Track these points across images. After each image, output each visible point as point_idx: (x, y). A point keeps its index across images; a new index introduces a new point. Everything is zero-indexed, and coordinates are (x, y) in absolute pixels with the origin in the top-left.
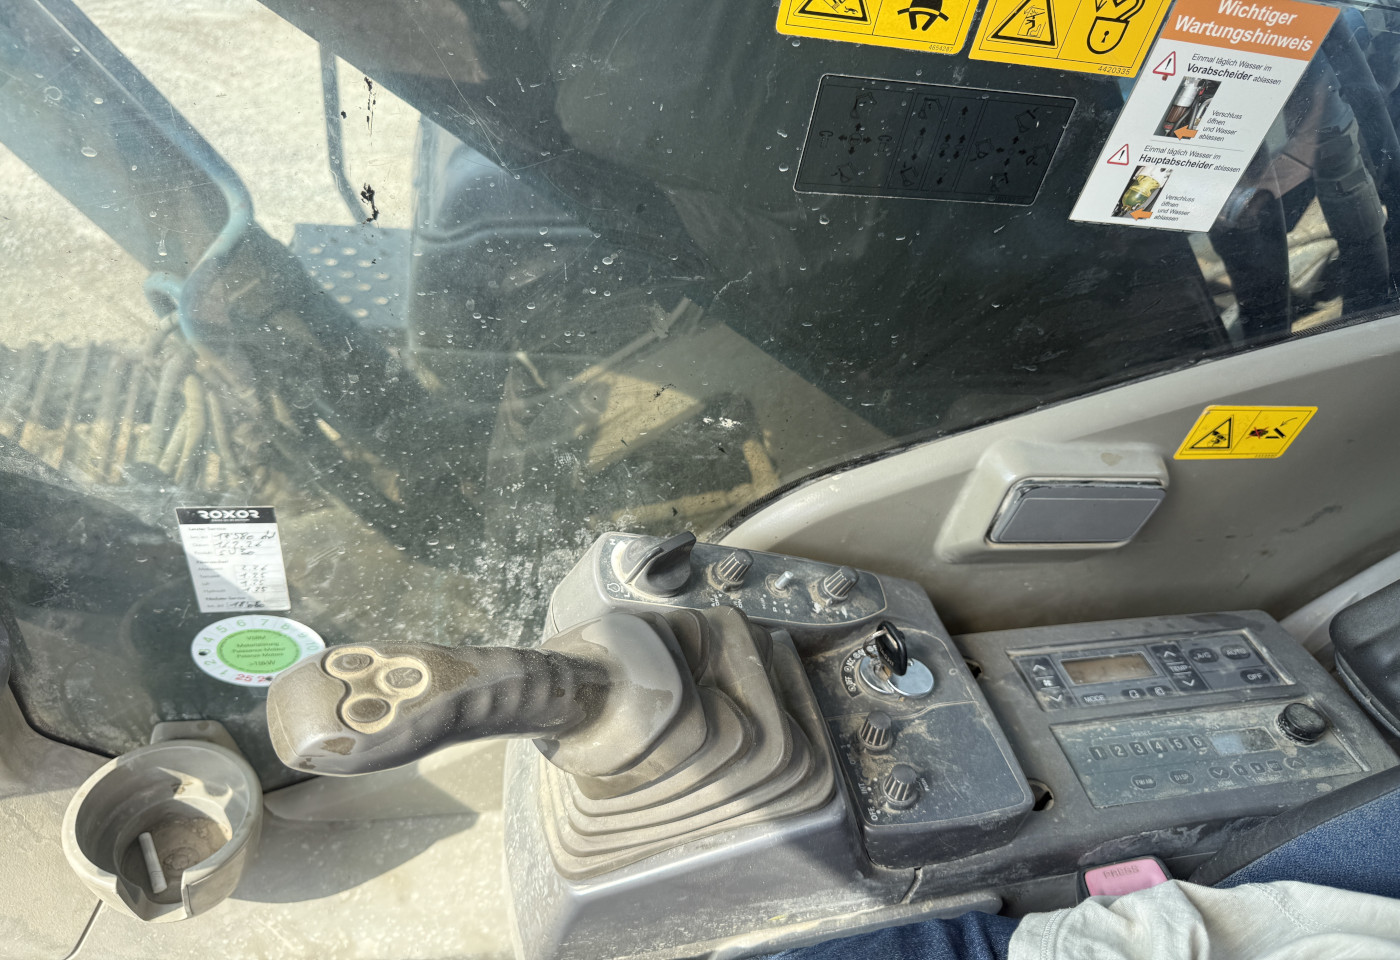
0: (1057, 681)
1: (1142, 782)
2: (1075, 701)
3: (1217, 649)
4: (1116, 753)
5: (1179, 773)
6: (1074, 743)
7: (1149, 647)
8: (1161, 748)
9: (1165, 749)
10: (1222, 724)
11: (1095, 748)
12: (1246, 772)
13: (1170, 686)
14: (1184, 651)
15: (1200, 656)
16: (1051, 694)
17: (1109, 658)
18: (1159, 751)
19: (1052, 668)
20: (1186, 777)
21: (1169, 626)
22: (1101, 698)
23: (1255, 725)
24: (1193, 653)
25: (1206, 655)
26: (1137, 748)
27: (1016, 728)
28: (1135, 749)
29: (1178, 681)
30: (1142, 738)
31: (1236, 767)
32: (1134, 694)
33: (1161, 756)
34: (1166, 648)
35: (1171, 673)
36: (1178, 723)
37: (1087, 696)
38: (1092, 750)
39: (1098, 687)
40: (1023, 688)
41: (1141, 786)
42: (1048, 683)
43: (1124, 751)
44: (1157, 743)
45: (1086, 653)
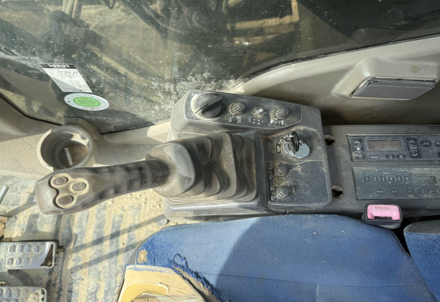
0: (362, 149)
1: (378, 192)
2: (366, 157)
3: (433, 142)
4: (373, 179)
5: (394, 190)
6: (359, 174)
7: (405, 138)
8: (392, 179)
9: (393, 180)
10: (420, 173)
11: (366, 177)
12: (420, 193)
13: (407, 155)
14: (419, 141)
15: (424, 144)
16: (358, 154)
17: (387, 141)
18: (390, 181)
19: (362, 143)
20: (396, 192)
21: (418, 130)
22: (377, 157)
23: (433, 174)
24: (422, 142)
25: (428, 143)
26: (382, 179)
27: (339, 167)
28: (381, 179)
29: (411, 154)
30: (386, 175)
31: (418, 190)
32: (390, 157)
33: (390, 182)
34: (412, 139)
35: (409, 149)
36: (403, 170)
37: (371, 156)
38: (365, 177)
39: (378, 152)
40: (347, 151)
41: (378, 193)
42: (358, 149)
43: (377, 179)
44: (391, 178)
45: (379, 138)
